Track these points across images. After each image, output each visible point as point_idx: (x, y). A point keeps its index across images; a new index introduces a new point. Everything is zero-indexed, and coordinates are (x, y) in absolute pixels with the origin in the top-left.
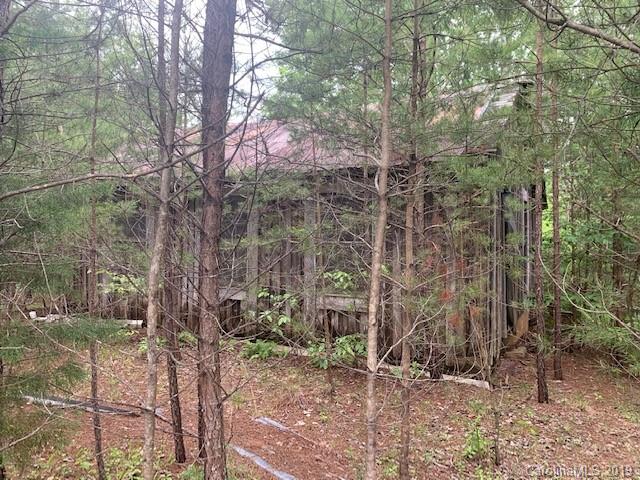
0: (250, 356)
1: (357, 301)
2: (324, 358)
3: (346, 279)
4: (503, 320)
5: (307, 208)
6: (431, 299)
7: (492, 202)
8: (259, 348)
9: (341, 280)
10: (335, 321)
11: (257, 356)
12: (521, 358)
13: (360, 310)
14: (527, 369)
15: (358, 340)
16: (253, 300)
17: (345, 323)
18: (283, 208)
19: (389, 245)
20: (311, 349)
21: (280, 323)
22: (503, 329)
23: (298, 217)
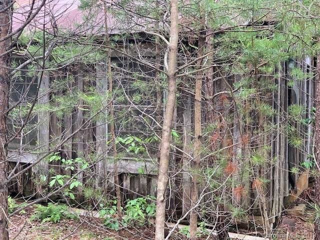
0: (42, 219)
1: (148, 164)
2: (115, 220)
3: (137, 144)
4: (285, 180)
5: (99, 74)
6: (217, 170)
7: (276, 70)
8: (51, 211)
9: (133, 144)
10: (126, 183)
11: (48, 219)
12: (301, 215)
13: (151, 173)
14: (306, 224)
15: (149, 202)
16: (44, 163)
17: (136, 185)
18: (75, 73)
19: (180, 111)
20: (103, 212)
21: (71, 187)
22: (285, 189)
23: (89, 82)
